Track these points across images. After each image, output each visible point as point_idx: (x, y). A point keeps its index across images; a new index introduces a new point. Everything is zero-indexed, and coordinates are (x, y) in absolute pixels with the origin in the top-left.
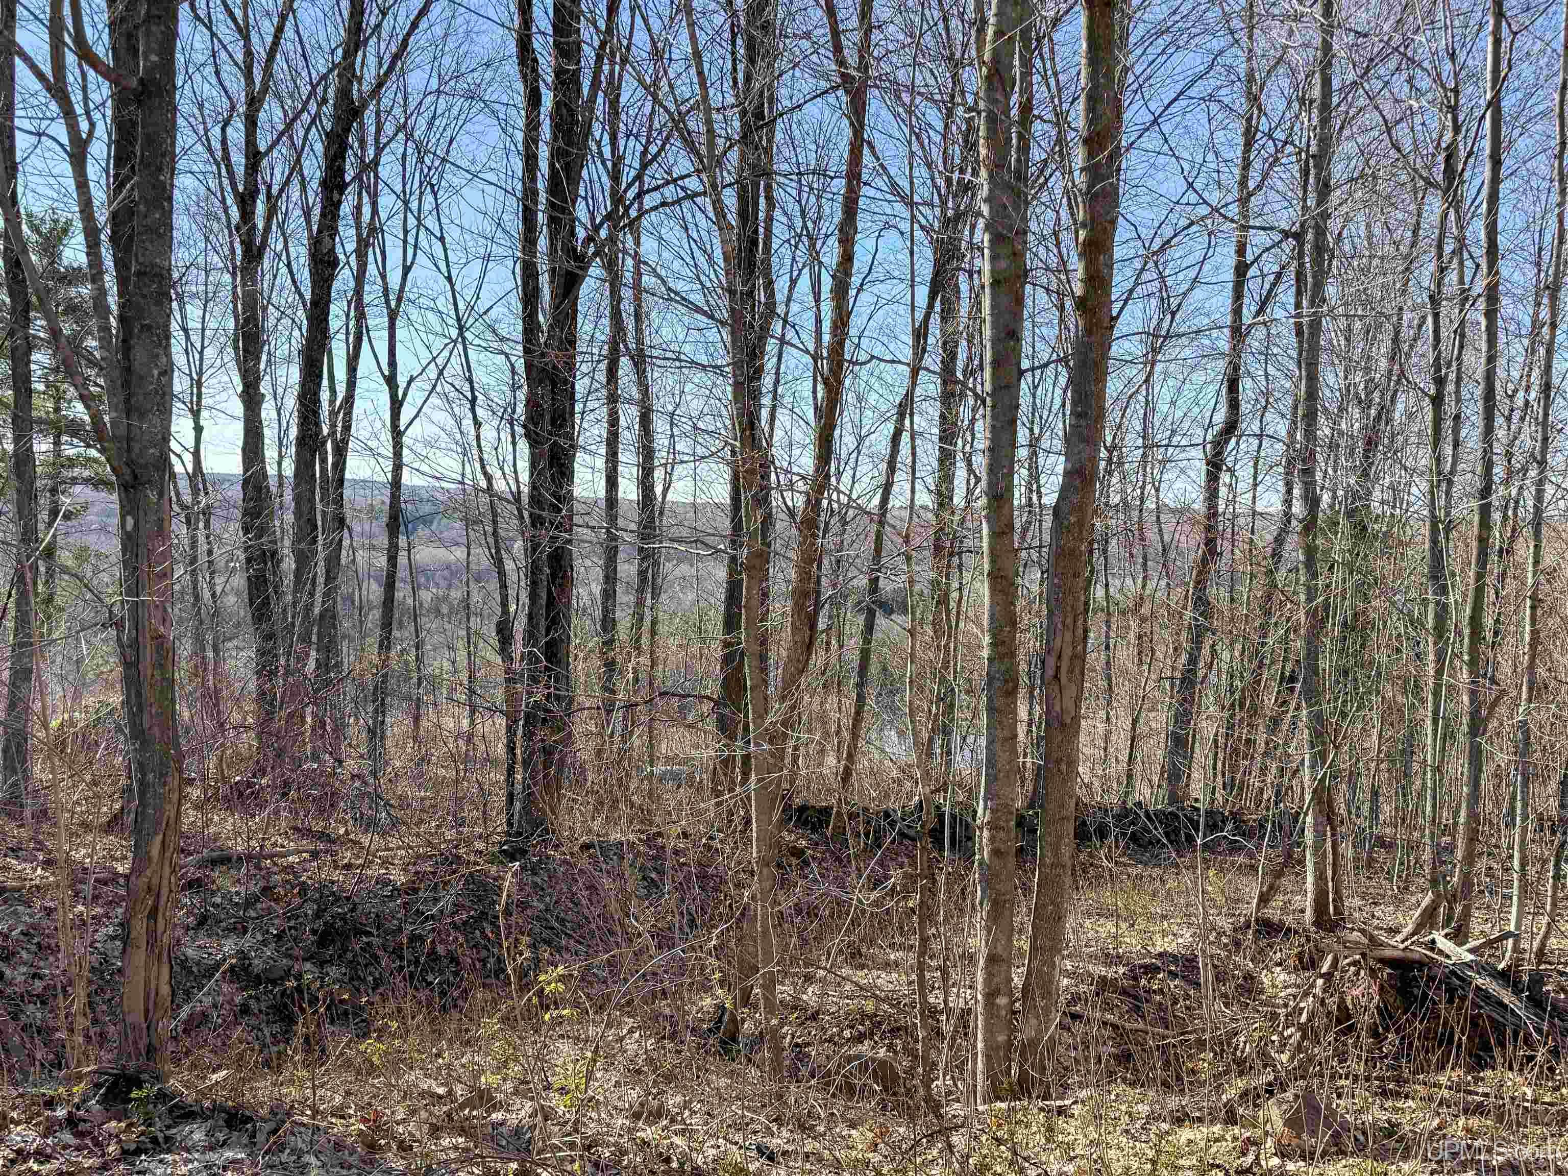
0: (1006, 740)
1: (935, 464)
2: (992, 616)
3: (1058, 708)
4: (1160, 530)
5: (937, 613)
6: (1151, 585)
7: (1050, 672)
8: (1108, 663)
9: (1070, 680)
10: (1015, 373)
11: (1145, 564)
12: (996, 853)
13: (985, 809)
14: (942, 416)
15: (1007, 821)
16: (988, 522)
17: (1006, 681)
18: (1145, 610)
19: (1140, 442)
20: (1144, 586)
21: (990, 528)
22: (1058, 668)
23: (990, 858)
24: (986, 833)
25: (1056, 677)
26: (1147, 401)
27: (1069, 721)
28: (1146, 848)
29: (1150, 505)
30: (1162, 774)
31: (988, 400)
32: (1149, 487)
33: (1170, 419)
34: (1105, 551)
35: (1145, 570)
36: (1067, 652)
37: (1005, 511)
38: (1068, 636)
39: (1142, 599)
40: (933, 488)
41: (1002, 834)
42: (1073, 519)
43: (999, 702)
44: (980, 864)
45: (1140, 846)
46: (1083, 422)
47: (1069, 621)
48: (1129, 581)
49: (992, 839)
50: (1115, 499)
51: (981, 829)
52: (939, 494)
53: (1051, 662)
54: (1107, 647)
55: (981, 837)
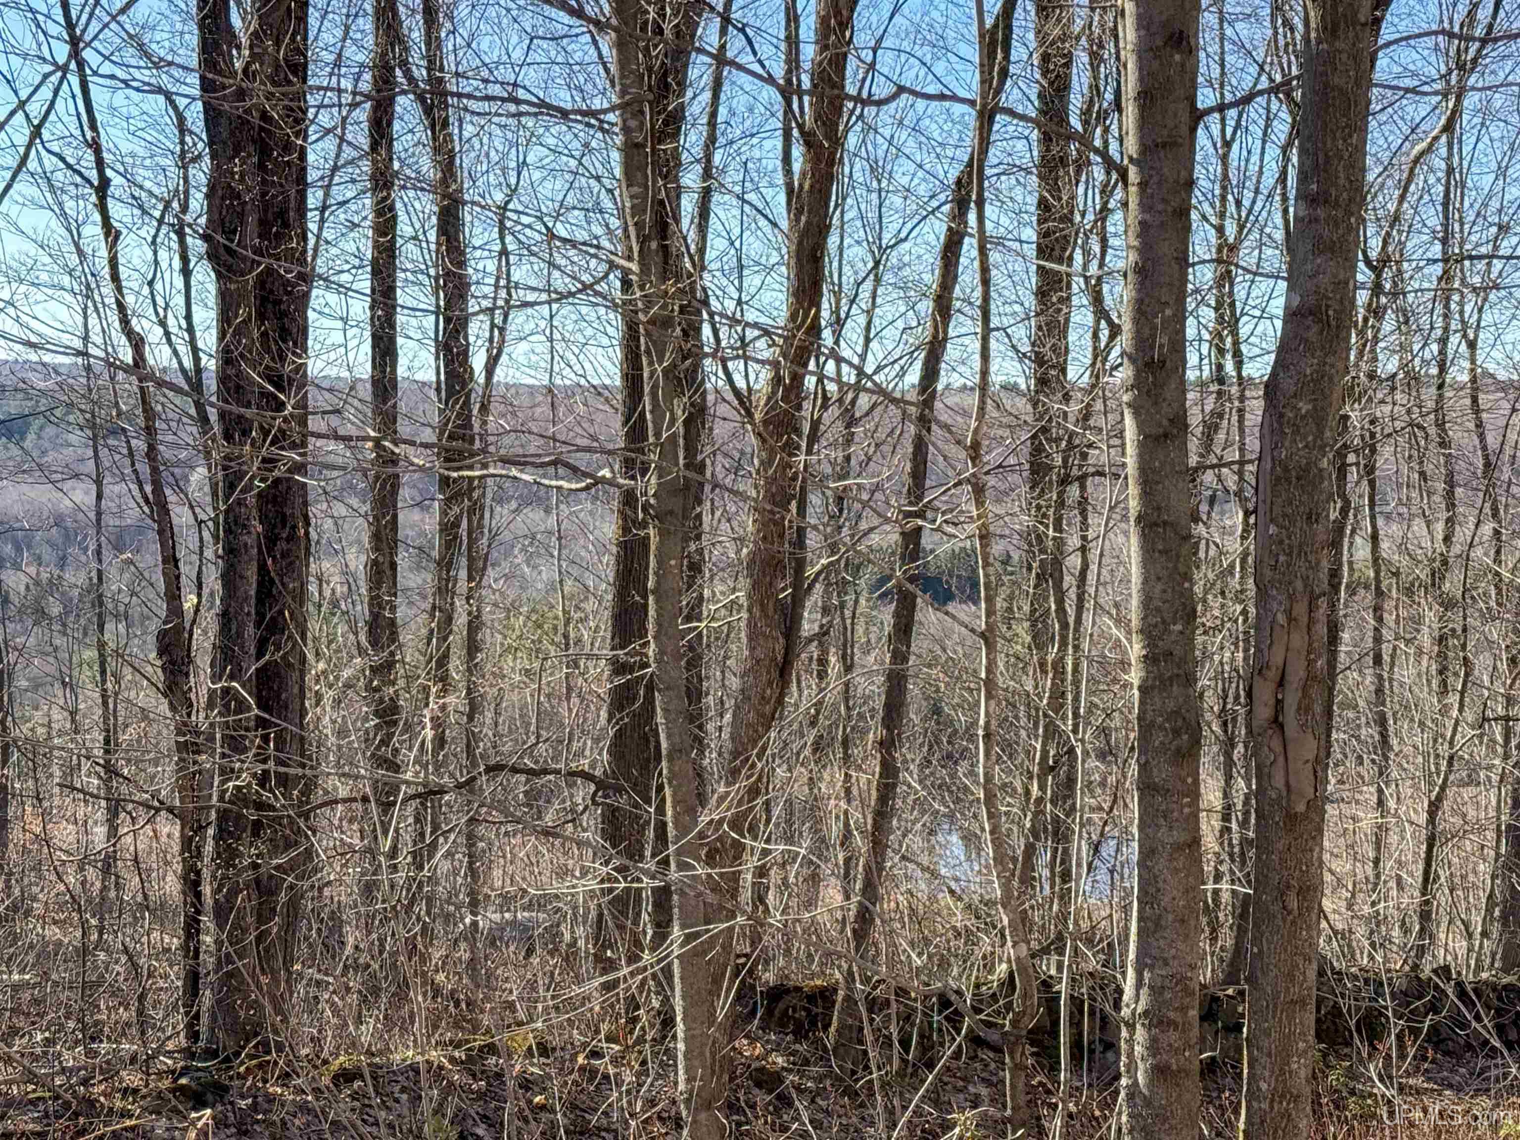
0: (1178, 848)
1: (1030, 302)
2: (1147, 603)
3: (1279, 781)
4: (1479, 425)
5: (1038, 599)
6: (1462, 534)
7: (1264, 713)
8: (1379, 691)
9: (1303, 727)
10: (1185, 117)
11: (1450, 495)
12: (1159, 1072)
13: (1139, 985)
14: (1043, 205)
15: (1183, 1009)
16: (1136, 414)
17: (1177, 732)
18: (1452, 585)
19: (1437, 250)
20: (1447, 539)
21: (1141, 427)
22: (1279, 703)
23: (1151, 1083)
24: (1140, 1034)
25: (1277, 723)
26: (1450, 171)
27: (1301, 808)
28: (1460, 1058)
29: (1459, 374)
30: (1489, 910)
31: (1133, 174)
32: (1454, 339)
33: (1495, 204)
34: (1370, 469)
35: (1451, 505)
36: (1297, 674)
37: (1169, 392)
38: (1298, 640)
39: (1445, 562)
40: (1026, 348)
41: (1173, 1036)
42: (1305, 407)
43: (1162, 773)
44: (1130, 1097)
45: (1446, 1053)
46: (1321, 212)
47: (1301, 609)
48: (1419, 527)
49: (1153, 1047)
50: (1389, 365)
51: (1131, 1027)
52: (1039, 360)
53: (1265, 692)
54: (1378, 660)
55: (1130, 1041)
